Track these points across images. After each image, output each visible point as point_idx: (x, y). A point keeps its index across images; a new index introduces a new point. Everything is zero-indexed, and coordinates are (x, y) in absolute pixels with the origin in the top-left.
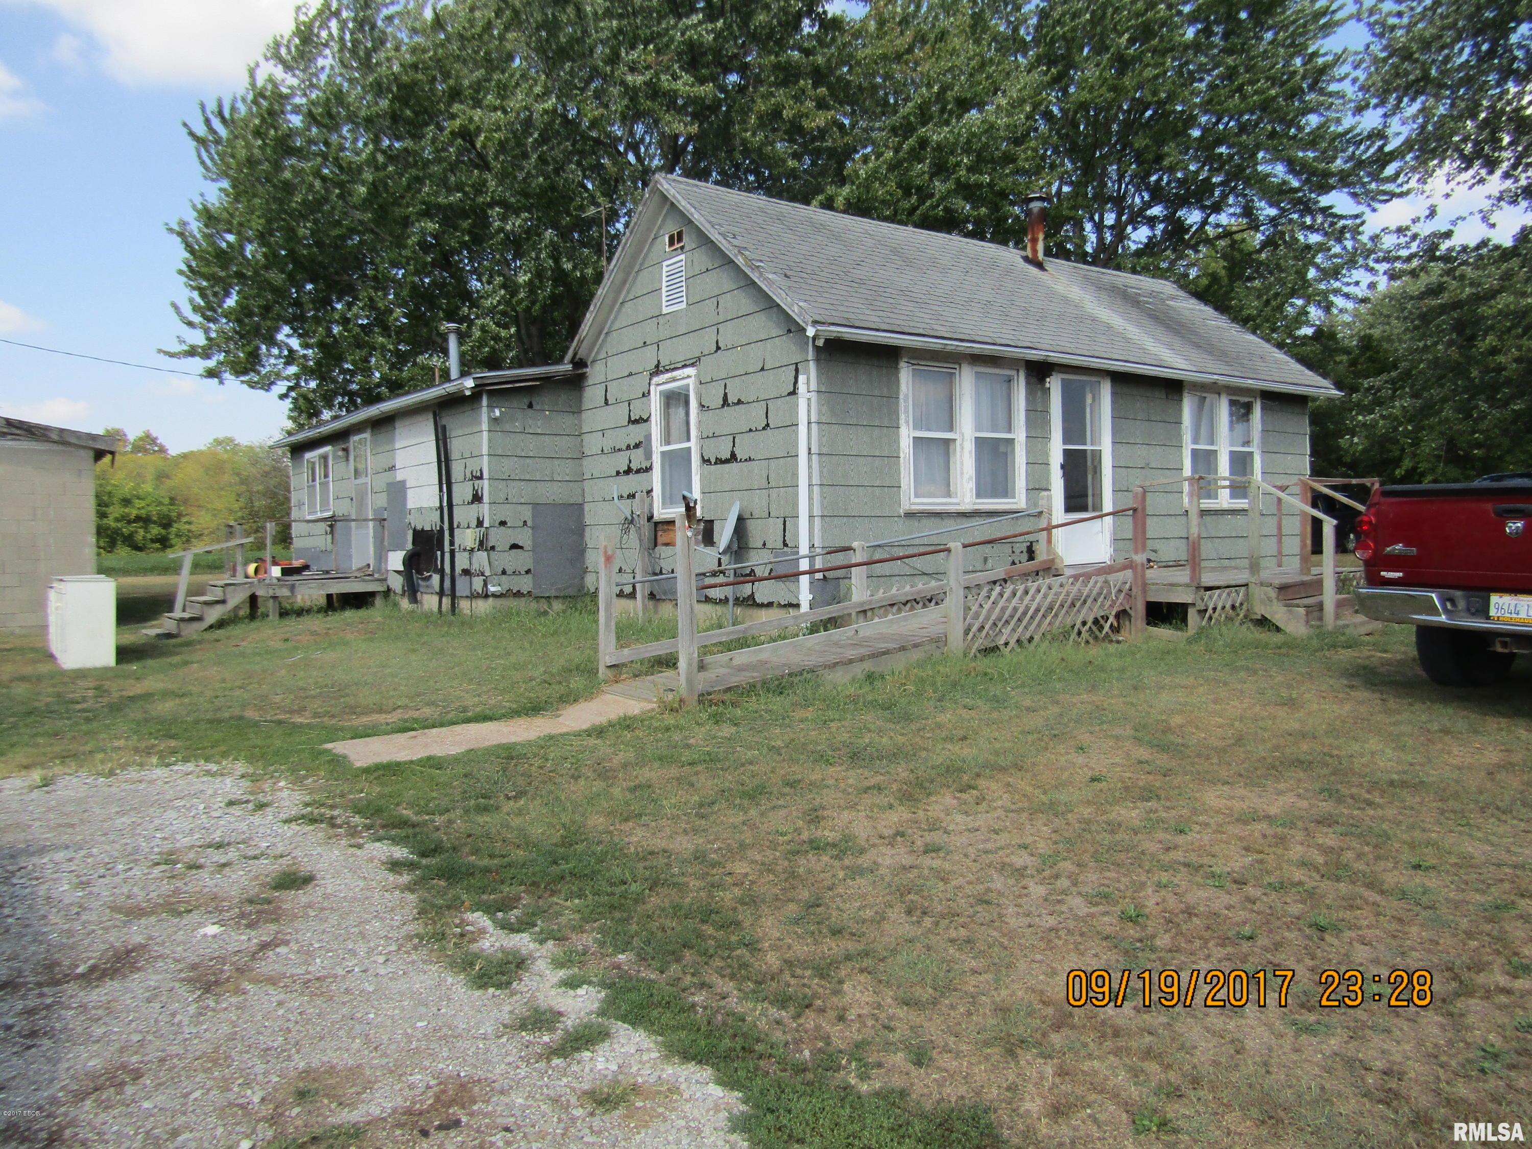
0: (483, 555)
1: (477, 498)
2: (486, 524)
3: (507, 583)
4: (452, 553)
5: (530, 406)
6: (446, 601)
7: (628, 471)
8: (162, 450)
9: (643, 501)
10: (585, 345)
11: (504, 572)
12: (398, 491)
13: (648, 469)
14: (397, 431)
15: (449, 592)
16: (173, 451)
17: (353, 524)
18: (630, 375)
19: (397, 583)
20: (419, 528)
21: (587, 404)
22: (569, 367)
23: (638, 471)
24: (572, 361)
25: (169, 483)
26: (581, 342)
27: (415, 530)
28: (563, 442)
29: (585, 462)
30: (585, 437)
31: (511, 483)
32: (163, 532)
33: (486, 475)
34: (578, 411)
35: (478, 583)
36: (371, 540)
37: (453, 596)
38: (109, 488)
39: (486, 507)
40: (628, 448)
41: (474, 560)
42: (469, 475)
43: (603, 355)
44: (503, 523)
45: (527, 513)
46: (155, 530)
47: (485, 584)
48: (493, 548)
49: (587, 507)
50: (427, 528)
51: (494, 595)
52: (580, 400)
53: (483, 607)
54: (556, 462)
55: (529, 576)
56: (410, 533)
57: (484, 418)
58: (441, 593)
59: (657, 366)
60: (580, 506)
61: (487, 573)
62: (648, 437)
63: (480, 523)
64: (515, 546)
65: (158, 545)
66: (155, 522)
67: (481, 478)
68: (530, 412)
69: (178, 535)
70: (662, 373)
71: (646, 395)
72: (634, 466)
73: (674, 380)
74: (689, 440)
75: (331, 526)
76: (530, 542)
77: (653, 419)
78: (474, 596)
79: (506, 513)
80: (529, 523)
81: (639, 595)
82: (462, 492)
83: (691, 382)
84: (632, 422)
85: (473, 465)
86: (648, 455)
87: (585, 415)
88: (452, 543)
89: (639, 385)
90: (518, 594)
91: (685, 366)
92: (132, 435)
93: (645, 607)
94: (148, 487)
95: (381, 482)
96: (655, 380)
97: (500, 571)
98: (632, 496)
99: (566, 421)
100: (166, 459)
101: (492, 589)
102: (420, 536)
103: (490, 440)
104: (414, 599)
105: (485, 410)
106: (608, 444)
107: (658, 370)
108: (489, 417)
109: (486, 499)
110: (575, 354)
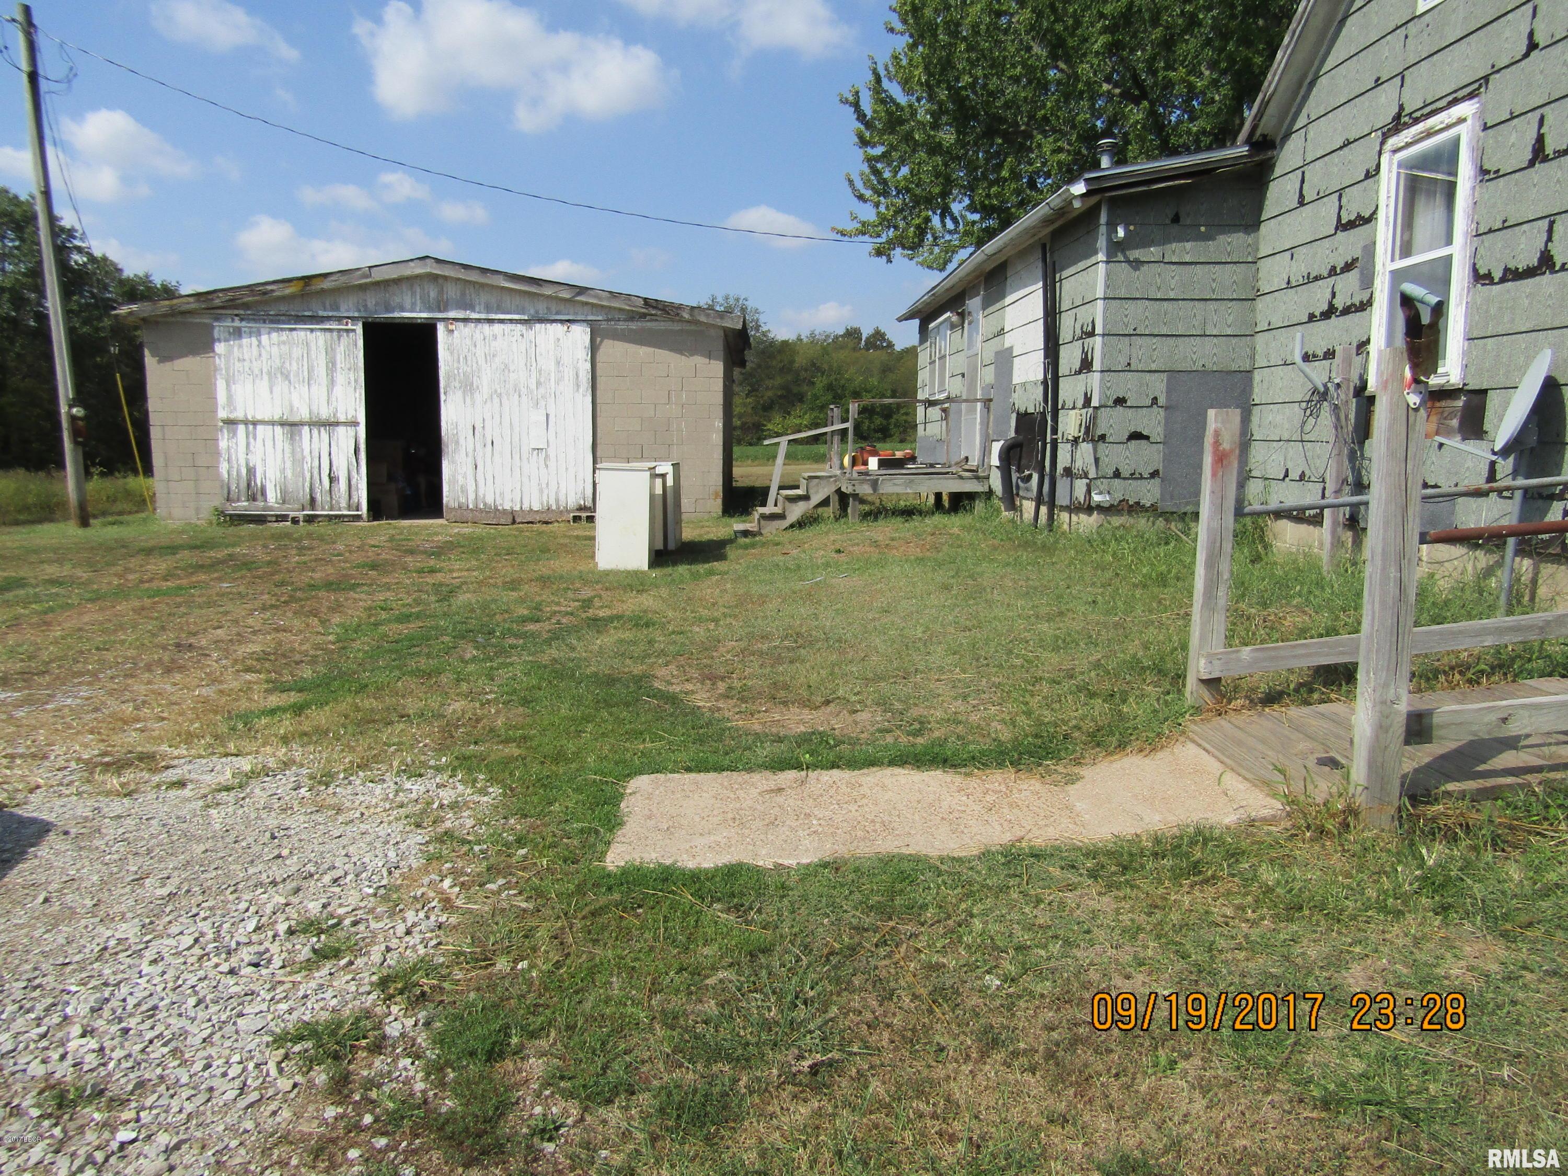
0: (1086, 448)
1: (1086, 365)
2: (1095, 402)
3: (1120, 490)
4: (1055, 444)
5: (1176, 219)
6: (1044, 510)
7: (1329, 313)
8: (890, 345)
9: (1348, 363)
10: (1272, 110)
11: (1117, 474)
12: (1005, 359)
13: (1365, 306)
14: (1009, 281)
15: (1046, 498)
16: (898, 347)
17: (964, 405)
18: (1347, 144)
19: (996, 482)
20: (1022, 410)
21: (1270, 209)
22: (1244, 150)
23: (1347, 311)
24: (1249, 141)
25: (891, 377)
26: (1265, 105)
27: (1018, 414)
28: (1225, 274)
29: (1260, 304)
30: (1261, 263)
31: (1139, 341)
32: (885, 422)
33: (1099, 330)
34: (1252, 223)
35: (1080, 486)
36: (978, 427)
37: (1052, 505)
38: (843, 382)
39: (1097, 376)
40: (1333, 272)
41: (1078, 455)
42: (1078, 332)
43: (1301, 121)
44: (1120, 401)
45: (1158, 386)
46: (878, 421)
47: (1089, 492)
48: (1103, 437)
49: (1257, 376)
50: (1031, 410)
51: (1100, 508)
52: (1259, 207)
53: (1087, 523)
54: (1212, 306)
55: (1157, 481)
56: (1014, 416)
57: (1102, 242)
58: (1039, 501)
59: (1398, 117)
60: (1249, 373)
61: (1092, 474)
62: (1370, 249)
63: (1087, 401)
64: (1136, 436)
65: (879, 435)
66: (878, 414)
67: (1092, 334)
68: (1175, 229)
69: (896, 426)
70: (1407, 126)
71: (1372, 174)
72: (1339, 303)
73: (1429, 134)
74: (1449, 241)
75: (944, 410)
76: (1160, 429)
77: (1381, 215)
78: (1075, 508)
79: (1126, 385)
80: (1162, 401)
81: (1327, 521)
82: (1069, 357)
83: (1464, 131)
84: (1343, 226)
85: (1084, 315)
86: (1367, 282)
87: (1263, 227)
88: (1055, 431)
89: (1360, 158)
90: (1135, 508)
91: (1455, 102)
92: (866, 332)
93: (1337, 543)
94: (874, 381)
95: (988, 352)
96: (1393, 142)
97: (1110, 473)
98: (1330, 354)
99: (1233, 242)
100: (891, 354)
101: (1096, 498)
102: (1024, 419)
103: (1108, 275)
104: (1012, 506)
105: (1103, 229)
106: (1298, 269)
107: (1397, 124)
108: (1109, 240)
109: (1097, 365)
110: (1254, 128)
